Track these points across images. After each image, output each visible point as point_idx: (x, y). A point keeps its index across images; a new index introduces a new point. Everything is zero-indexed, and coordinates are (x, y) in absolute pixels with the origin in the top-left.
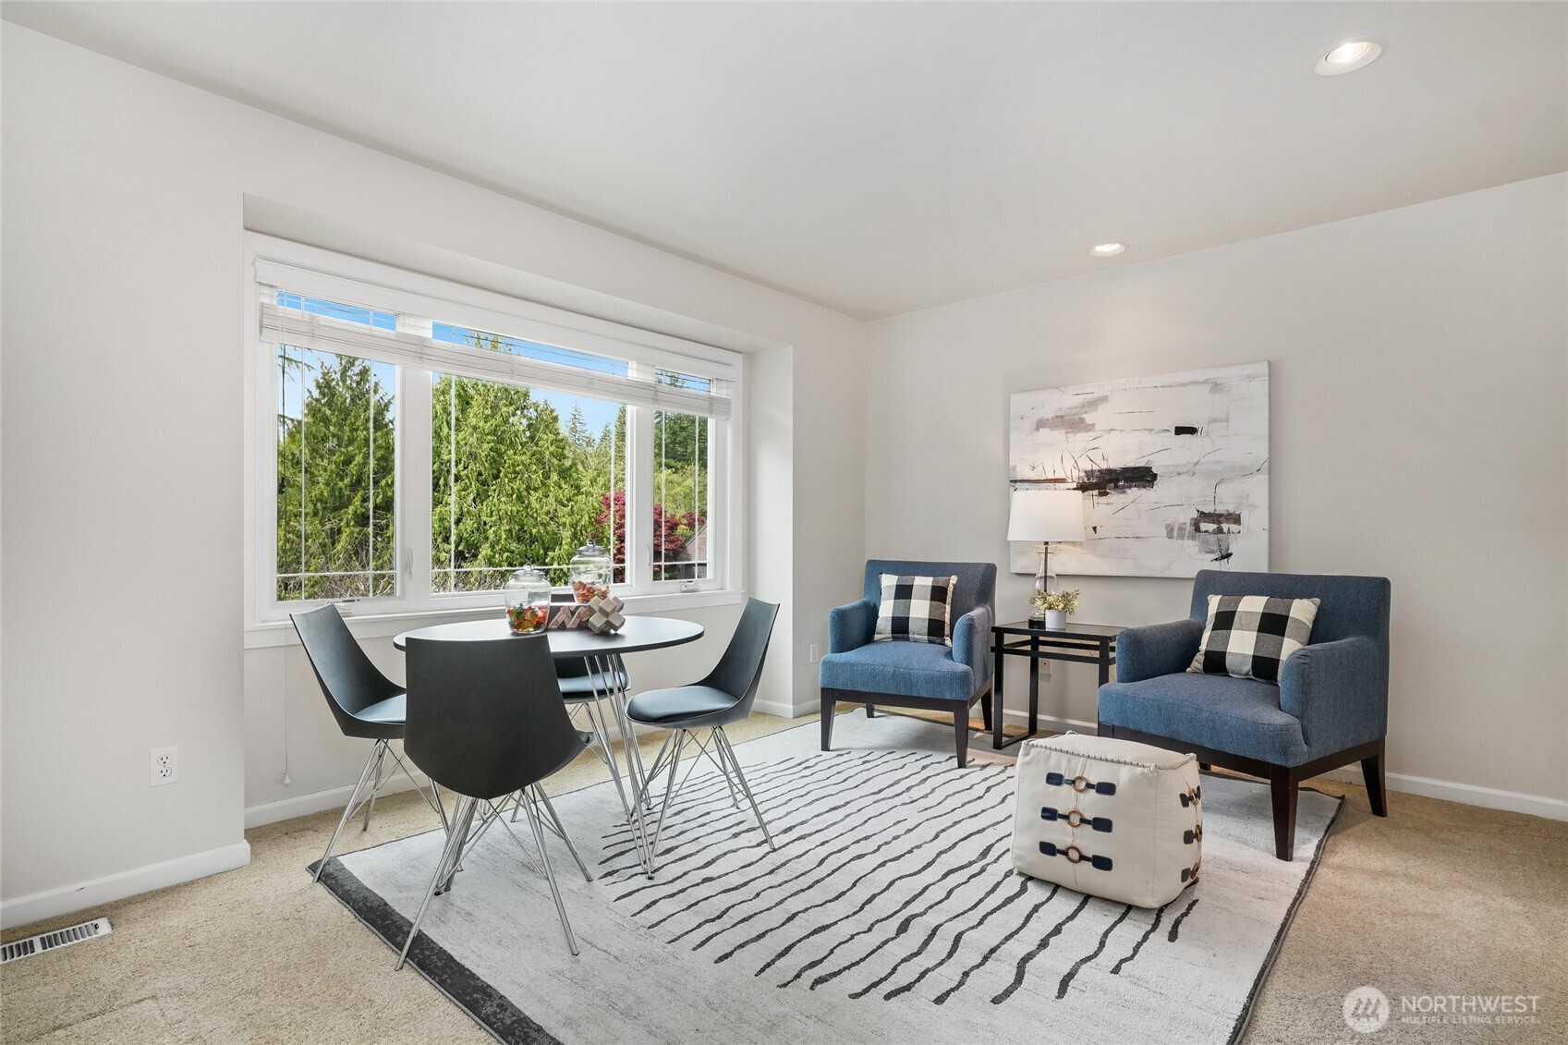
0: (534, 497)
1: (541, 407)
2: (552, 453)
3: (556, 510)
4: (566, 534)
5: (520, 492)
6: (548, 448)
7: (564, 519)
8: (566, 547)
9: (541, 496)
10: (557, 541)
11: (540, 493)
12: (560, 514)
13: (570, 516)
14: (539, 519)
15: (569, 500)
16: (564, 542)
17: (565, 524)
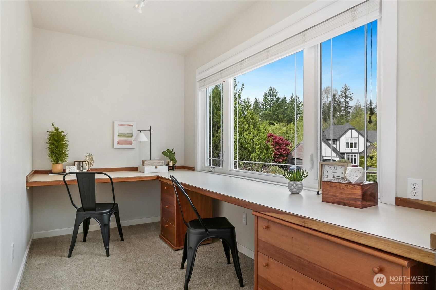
0: (245, 133)
1: (246, 101)
2: (251, 118)
3: (253, 139)
4: (257, 147)
5: (241, 132)
6: (249, 116)
7: (256, 142)
8: (257, 152)
9: (248, 133)
10: (254, 150)
11: (247, 132)
12: (255, 140)
13: (258, 140)
14: (248, 142)
15: (257, 135)
16: (257, 150)
17: (257, 143)
